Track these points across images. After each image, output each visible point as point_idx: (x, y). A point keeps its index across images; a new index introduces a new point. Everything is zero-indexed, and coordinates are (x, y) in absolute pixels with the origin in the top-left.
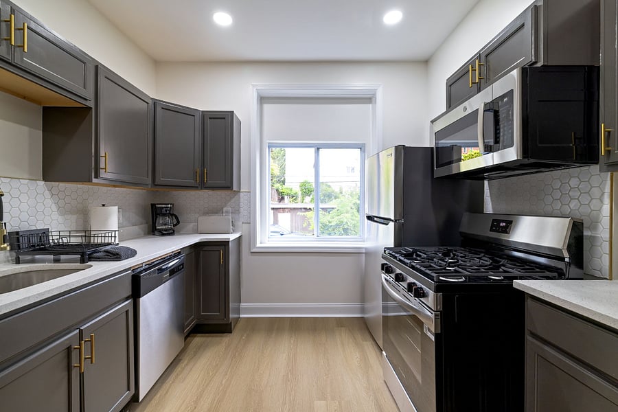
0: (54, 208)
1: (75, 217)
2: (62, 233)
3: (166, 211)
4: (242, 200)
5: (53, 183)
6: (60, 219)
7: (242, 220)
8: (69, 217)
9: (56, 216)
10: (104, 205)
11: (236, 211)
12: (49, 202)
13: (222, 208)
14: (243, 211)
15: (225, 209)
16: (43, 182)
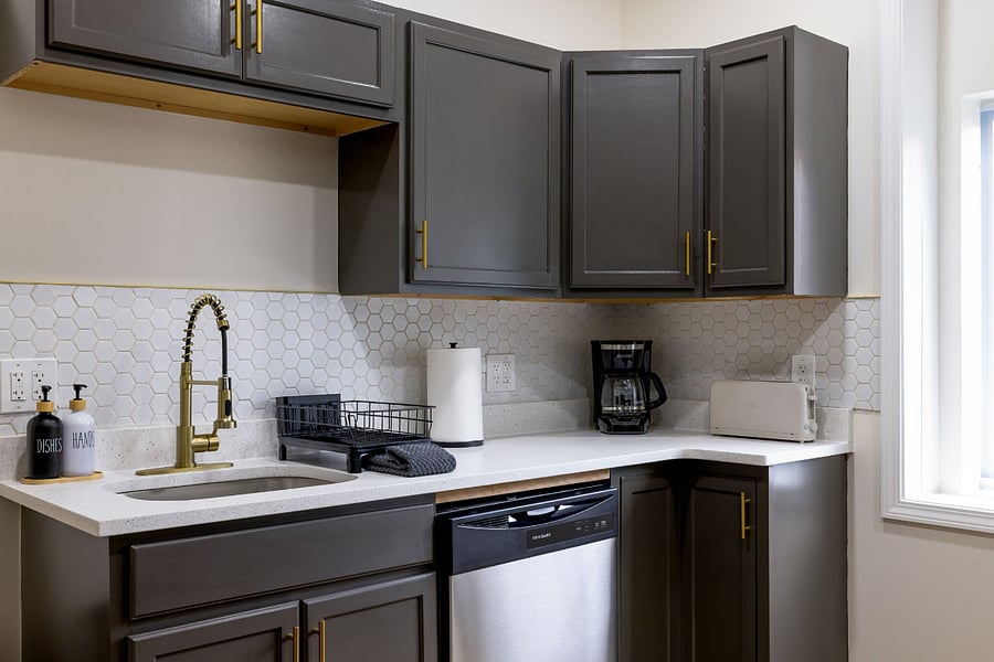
0: (360, 351)
1: (401, 372)
2: (374, 407)
3: (625, 360)
4: (852, 327)
5: (357, 297)
6: (373, 376)
7: (853, 398)
8: (386, 371)
9: (363, 368)
10: (453, 346)
11: (834, 367)
12: (350, 338)
13: (789, 357)
14: (857, 367)
15: (796, 360)
16: (339, 297)
